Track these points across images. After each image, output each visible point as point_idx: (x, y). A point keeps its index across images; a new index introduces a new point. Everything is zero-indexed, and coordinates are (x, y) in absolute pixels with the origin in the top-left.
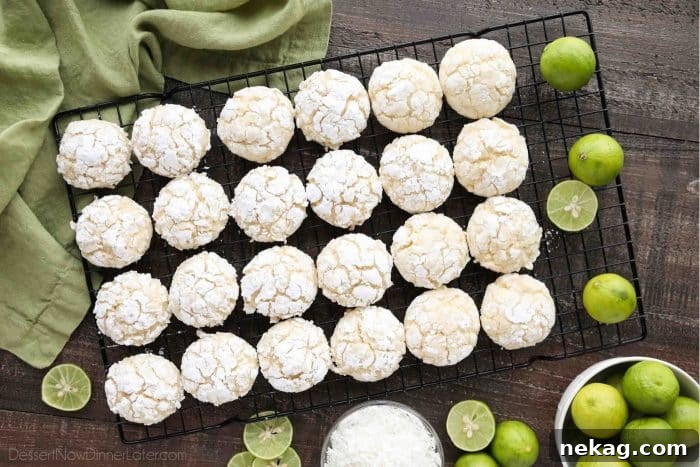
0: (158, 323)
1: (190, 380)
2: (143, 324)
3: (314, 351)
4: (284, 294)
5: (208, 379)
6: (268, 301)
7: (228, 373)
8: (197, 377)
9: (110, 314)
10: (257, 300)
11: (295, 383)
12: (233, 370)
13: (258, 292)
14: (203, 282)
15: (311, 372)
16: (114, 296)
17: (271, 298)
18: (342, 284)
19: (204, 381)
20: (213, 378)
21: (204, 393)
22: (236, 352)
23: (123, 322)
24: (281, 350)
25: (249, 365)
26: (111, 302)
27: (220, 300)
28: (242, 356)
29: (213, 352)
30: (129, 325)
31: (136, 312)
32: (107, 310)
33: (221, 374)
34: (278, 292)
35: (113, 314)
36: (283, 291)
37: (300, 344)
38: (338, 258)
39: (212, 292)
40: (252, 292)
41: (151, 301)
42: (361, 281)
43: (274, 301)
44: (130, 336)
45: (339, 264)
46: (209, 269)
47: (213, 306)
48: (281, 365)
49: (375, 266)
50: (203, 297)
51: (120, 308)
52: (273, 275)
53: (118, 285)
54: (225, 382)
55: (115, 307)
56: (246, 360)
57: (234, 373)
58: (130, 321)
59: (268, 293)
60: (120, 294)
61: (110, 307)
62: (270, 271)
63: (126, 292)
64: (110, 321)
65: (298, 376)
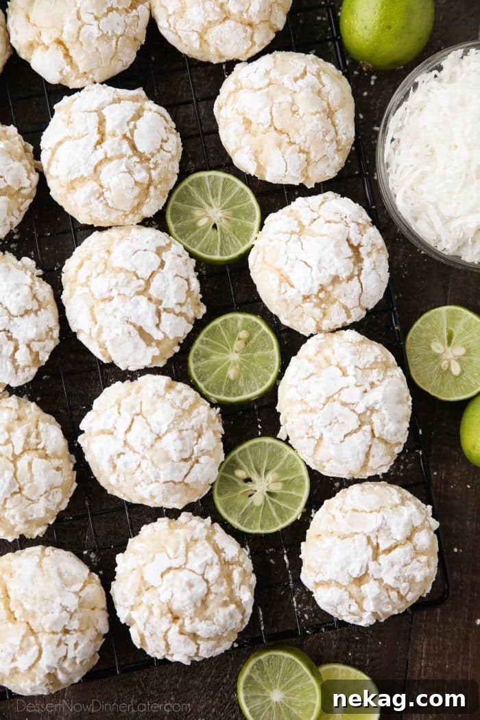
0: (208, 538)
1: (367, 455)
2: (208, 565)
3: (306, 222)
4: (148, 282)
5: (363, 419)
6: (159, 314)
7: (351, 380)
8: (359, 441)
9: (188, 628)
10: (158, 336)
11: (369, 254)
12: (344, 374)
13: (142, 332)
14: (131, 437)
15: (347, 225)
16: (154, 620)
17: (153, 307)
18: (130, 172)
19: (367, 428)
20: (360, 409)
21: (391, 427)
22: (312, 369)
23: (204, 602)
24: (306, 281)
25: (336, 346)
26: (164, 627)
27: (167, 406)
28: (320, 358)
29: (312, 411)
30: (209, 592)
31: (184, 575)
32: (181, 633)
33: (352, 395)
34: (144, 291)
35: (187, 622)
36: (142, 282)
37: (294, 247)
38: (82, 179)
39: (152, 419)
40: (142, 344)
41: (164, 550)
42: (125, 136)
43: (160, 302)
44: (232, 591)
45: (90, 178)
46: (109, 427)
47: (178, 419)
48: (335, 280)
49: (99, 112)
50: (159, 437)
51: (175, 607)
52: (110, 299)
53: (135, 615)
54: (367, 387)
55: (176, 618)
56: (327, 352)
57: (351, 371)
58: (201, 588)
59: (144, 312)
60: (150, 609)
61: (175, 628)
62: (102, 305)
63: (146, 596)
64: (202, 628)
65: (355, 249)
